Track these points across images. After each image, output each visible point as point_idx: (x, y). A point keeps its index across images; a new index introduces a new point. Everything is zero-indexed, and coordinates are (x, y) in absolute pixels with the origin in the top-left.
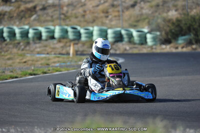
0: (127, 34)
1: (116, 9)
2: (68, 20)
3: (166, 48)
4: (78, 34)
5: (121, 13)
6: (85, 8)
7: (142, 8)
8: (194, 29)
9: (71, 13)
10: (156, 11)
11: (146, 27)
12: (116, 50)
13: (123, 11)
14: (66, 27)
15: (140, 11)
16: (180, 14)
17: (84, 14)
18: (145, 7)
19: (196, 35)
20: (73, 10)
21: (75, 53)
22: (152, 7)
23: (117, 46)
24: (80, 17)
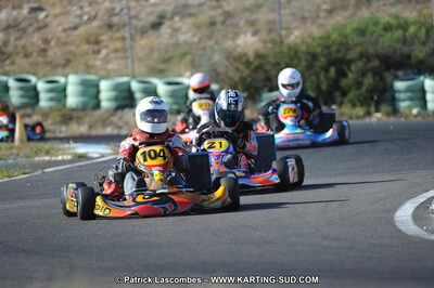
1: (118, 35)
2: (8, 62)
4: (32, 93)
5: (128, 42)
6: (48, 33)
7: (176, 30)
9: (16, 47)
10: (210, 37)
11: (188, 74)
12: (120, 128)
13: (132, 39)
14: (4, 78)
15: (171, 36)
16: (265, 42)
17: (43, 46)
18: (184, 29)
20: (18, 39)
21: (24, 137)
22: (198, 27)
23: (121, 118)
24: (35, 54)
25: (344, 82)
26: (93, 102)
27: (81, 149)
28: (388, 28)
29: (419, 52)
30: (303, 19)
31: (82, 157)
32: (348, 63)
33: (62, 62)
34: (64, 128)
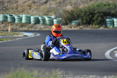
0: (42, 19)
1: (36, 5)
2: (8, 11)
3: (65, 27)
4: (13, 19)
5: (38, 7)
6: (18, 4)
8: (81, 17)
9: (10, 7)
10: (59, 6)
11: (53, 15)
12: (36, 29)
14: (6, 15)
15: (50, 6)
16: (74, 8)
17: (17, 7)
18: (53, 4)
19: (82, 20)
20: (10, 5)
21: (11, 30)
22: (56, 3)
23: (36, 26)
24: (15, 9)
25: (93, 19)
26: (29, 22)
27: (26, 34)
28: (105, 5)
29: (113, 12)
30: (83, 2)
31: (26, 36)
32: (95, 14)
33: (21, 11)
34: (21, 28)
